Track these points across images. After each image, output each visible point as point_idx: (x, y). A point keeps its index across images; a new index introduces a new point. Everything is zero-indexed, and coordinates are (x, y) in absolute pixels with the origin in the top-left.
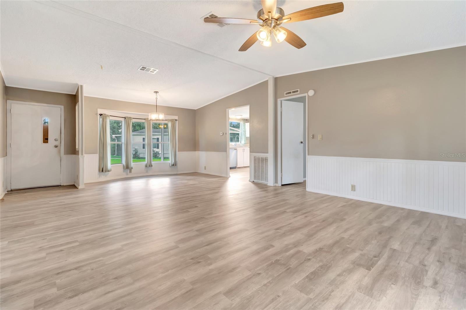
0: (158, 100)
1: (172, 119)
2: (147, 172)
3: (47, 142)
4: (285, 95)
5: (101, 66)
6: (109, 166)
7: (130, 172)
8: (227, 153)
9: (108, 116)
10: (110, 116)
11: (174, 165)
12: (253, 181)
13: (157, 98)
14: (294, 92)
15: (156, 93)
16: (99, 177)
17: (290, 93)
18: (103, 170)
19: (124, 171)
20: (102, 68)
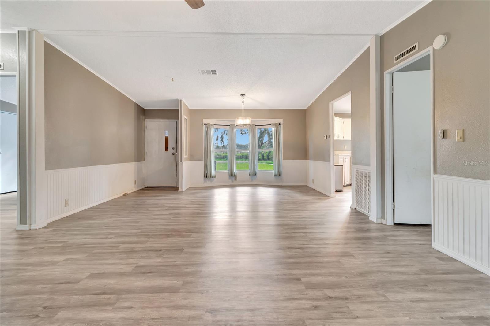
0: (244, 104)
1: (276, 123)
2: (252, 181)
3: (168, 151)
4: (395, 62)
5: (173, 79)
6: (213, 172)
7: (236, 179)
8: (330, 163)
9: (212, 125)
10: (214, 125)
11: (278, 175)
12: (355, 209)
13: (243, 102)
14: (408, 52)
15: (243, 96)
16: (205, 182)
17: (402, 55)
18: (208, 176)
19: (229, 178)
20: (173, 80)
